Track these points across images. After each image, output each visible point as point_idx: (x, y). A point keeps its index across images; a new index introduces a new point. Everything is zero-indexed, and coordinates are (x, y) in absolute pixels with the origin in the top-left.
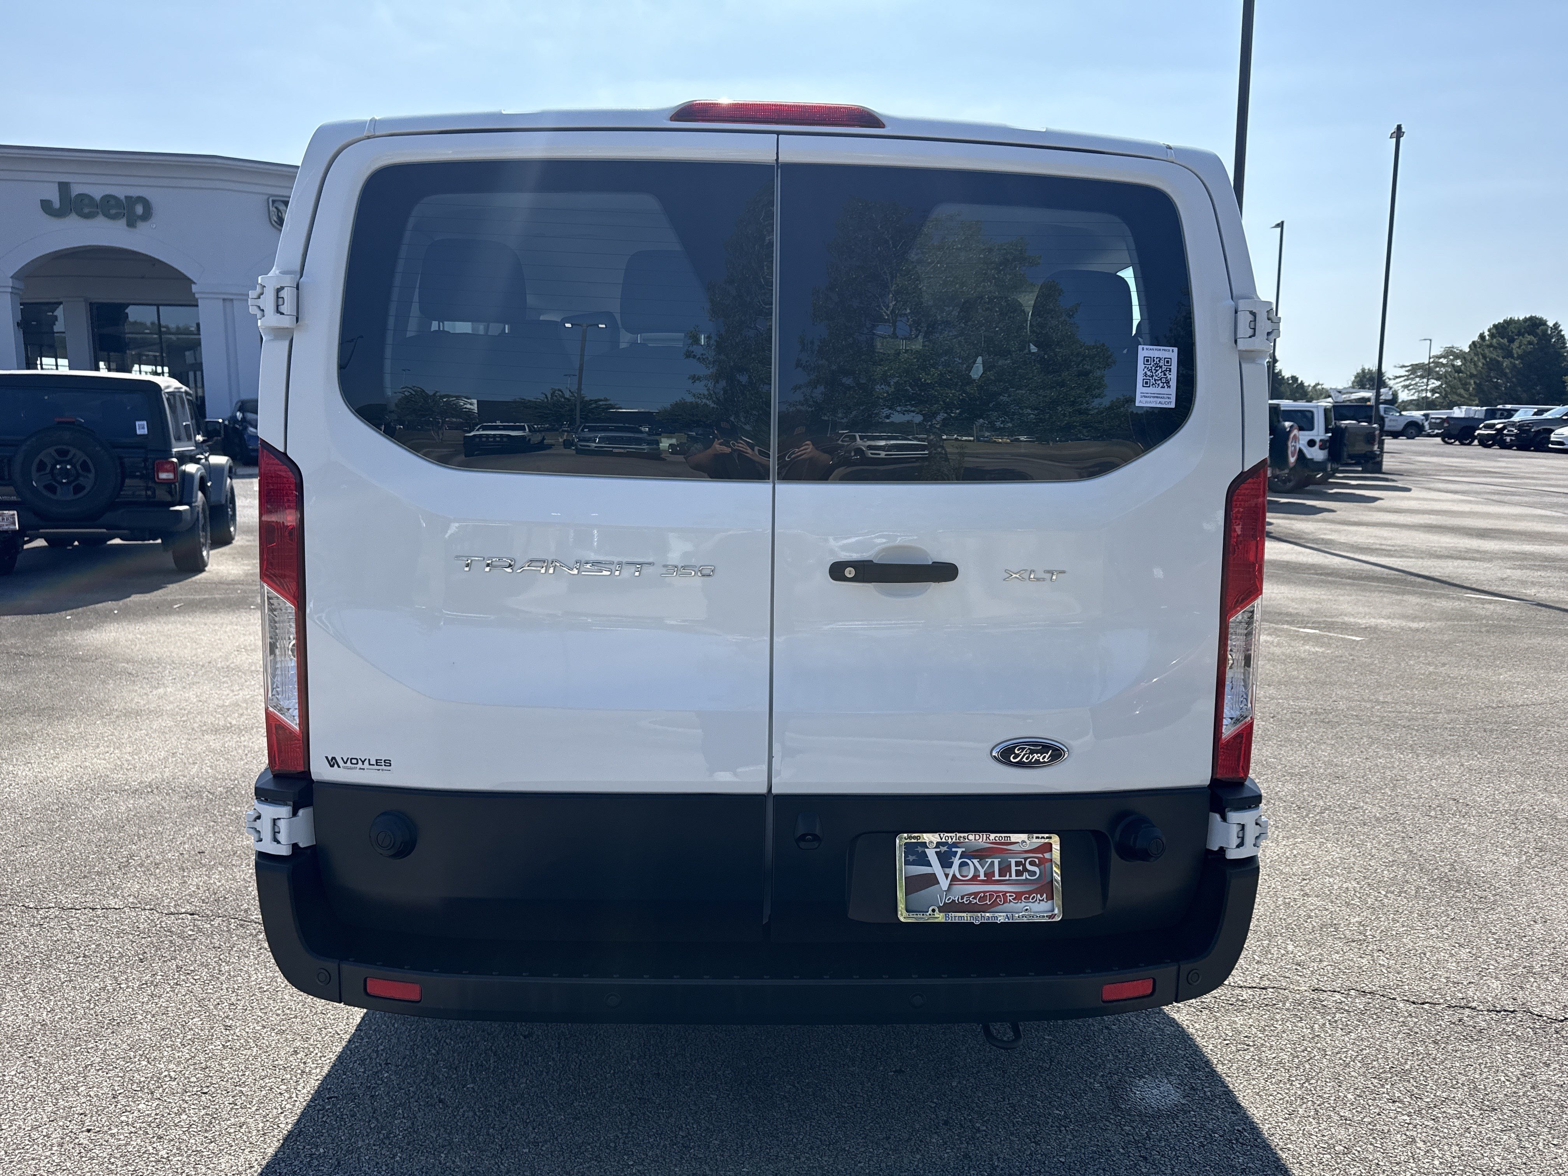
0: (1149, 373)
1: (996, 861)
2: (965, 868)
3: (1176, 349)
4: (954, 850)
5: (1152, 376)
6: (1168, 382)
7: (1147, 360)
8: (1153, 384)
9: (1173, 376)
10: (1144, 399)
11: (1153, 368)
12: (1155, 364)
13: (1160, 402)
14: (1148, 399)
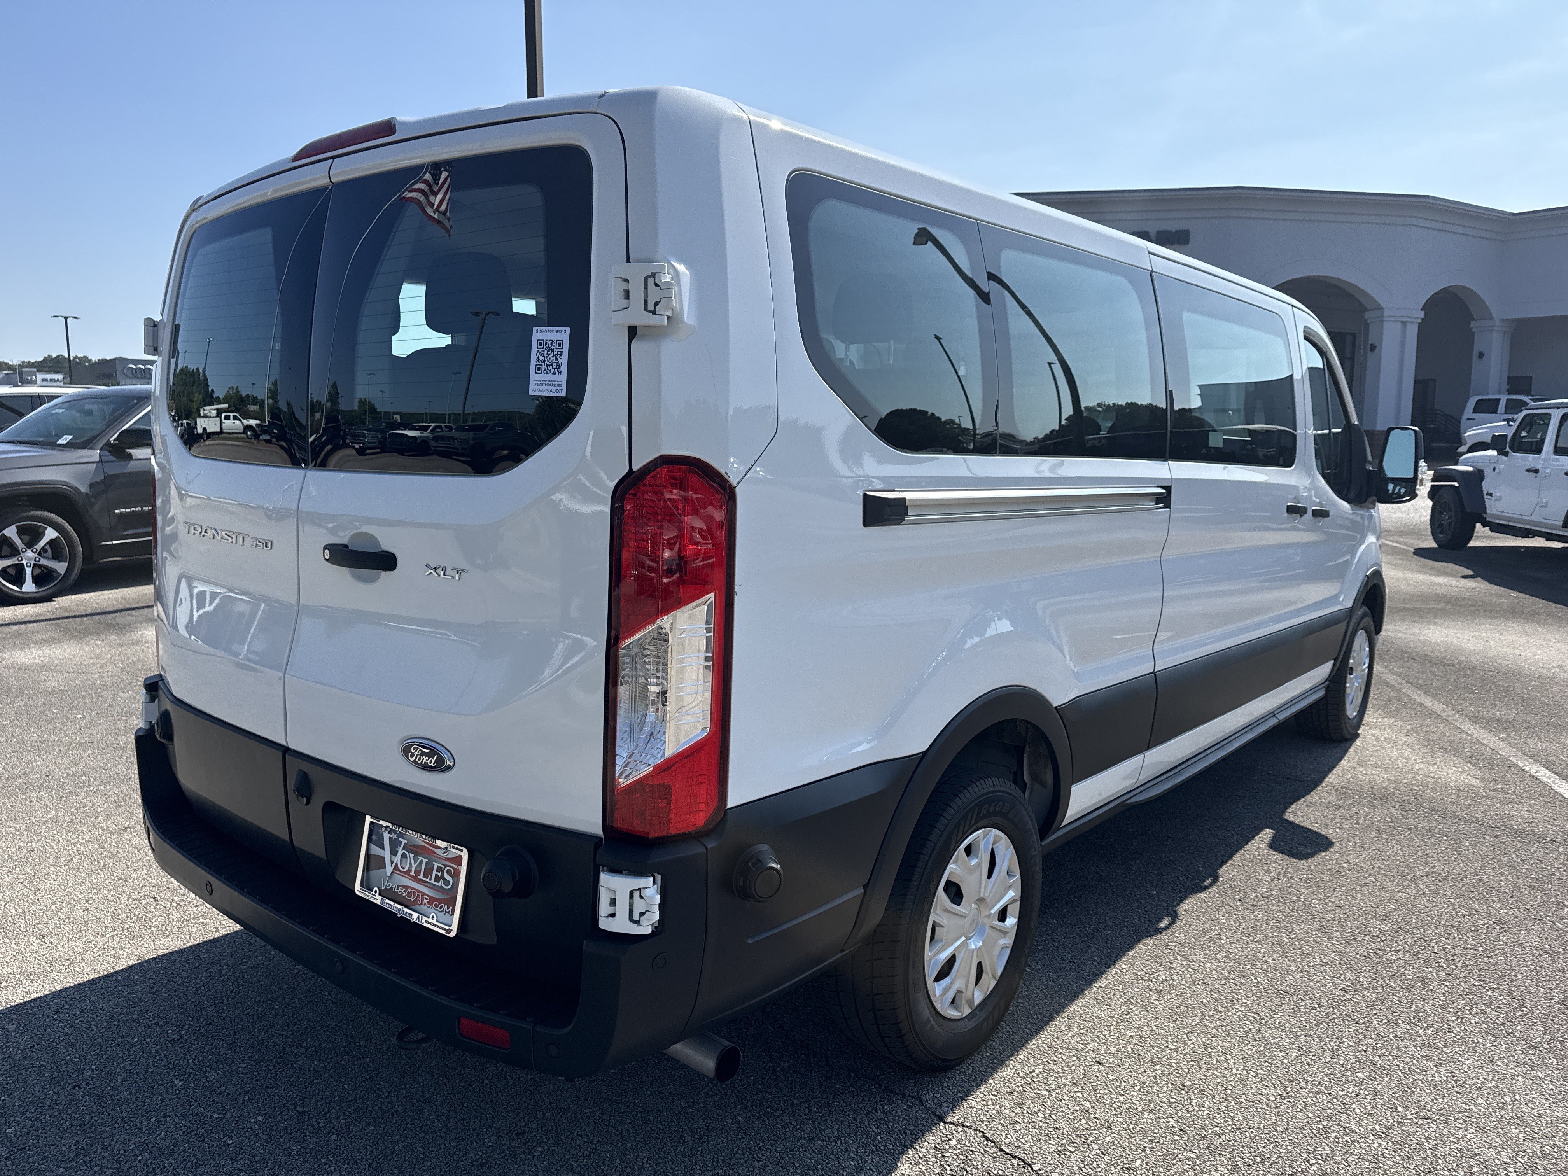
0: (541, 358)
1: (425, 860)
2: (404, 860)
3: (568, 329)
4: (400, 839)
5: (545, 361)
6: (559, 368)
7: (540, 343)
8: (545, 370)
9: (564, 361)
10: (537, 387)
11: (546, 352)
12: (547, 347)
13: (551, 391)
14: (541, 387)
